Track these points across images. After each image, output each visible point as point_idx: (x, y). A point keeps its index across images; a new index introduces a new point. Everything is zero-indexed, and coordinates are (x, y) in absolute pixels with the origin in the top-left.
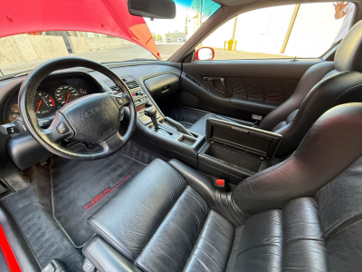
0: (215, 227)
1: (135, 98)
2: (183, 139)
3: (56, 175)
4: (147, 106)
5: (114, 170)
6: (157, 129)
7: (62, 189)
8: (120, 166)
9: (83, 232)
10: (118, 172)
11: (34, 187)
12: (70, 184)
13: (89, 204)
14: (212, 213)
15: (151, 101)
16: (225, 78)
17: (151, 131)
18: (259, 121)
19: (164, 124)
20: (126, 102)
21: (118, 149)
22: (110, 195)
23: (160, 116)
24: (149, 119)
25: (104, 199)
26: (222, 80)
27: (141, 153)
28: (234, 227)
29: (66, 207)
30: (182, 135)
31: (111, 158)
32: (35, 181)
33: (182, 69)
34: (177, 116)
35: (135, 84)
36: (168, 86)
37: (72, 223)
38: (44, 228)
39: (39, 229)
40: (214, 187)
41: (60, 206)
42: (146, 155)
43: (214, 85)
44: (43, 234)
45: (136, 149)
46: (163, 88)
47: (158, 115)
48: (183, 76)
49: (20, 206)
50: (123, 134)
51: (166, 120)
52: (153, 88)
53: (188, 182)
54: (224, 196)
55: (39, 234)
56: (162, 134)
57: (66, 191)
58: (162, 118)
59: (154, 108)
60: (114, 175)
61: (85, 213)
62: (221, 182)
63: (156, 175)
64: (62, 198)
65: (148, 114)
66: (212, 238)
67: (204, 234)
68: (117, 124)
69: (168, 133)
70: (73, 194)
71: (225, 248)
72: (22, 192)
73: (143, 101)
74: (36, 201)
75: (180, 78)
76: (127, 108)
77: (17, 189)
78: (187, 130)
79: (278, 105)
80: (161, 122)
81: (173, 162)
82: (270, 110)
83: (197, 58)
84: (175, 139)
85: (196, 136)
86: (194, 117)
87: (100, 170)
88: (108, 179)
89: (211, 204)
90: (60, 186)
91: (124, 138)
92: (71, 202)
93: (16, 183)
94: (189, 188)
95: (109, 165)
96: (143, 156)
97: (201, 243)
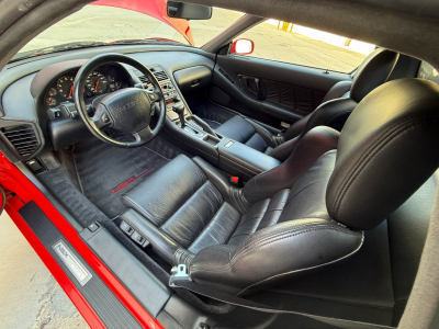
0: (226, 213)
1: (164, 91)
2: (208, 139)
3: (79, 161)
4: (175, 101)
5: (138, 162)
6: (183, 126)
7: (87, 174)
8: (144, 159)
9: (112, 210)
10: (142, 164)
11: (64, 168)
12: (95, 170)
13: (115, 189)
14: (225, 204)
15: (179, 96)
16: (260, 79)
17: (178, 127)
18: (286, 129)
19: (191, 122)
20: (157, 97)
21: (148, 140)
22: (134, 183)
23: (187, 113)
24: (176, 116)
25: (130, 186)
26: (257, 80)
27: (166, 148)
28: (241, 215)
29: (94, 189)
30: (207, 134)
31: (135, 150)
32: (64, 162)
33: (215, 61)
34: (205, 113)
35: (164, 75)
36: (199, 80)
37: (102, 202)
38: (81, 202)
39: (77, 202)
40: (230, 184)
41: (88, 188)
42: (171, 150)
43: (248, 84)
44: (81, 206)
45: (160, 143)
46: (193, 82)
47: (185, 112)
48: (216, 70)
49: (56, 182)
50: (153, 128)
51: (193, 118)
52: (182, 80)
53: (207, 177)
54: (236, 190)
55: (77, 205)
56: (188, 132)
57: (92, 176)
58: (189, 115)
59: (182, 104)
60: (138, 166)
61: (113, 195)
62: (235, 179)
63: (180, 169)
64: (88, 182)
65: (176, 110)
66: (222, 221)
67: (216, 218)
68: (148, 119)
69: (193, 131)
70: (99, 180)
71: (231, 228)
72: (55, 171)
73: (172, 96)
74: (68, 180)
75: (213, 71)
76: (157, 104)
77: (50, 168)
78: (213, 131)
79: (305, 115)
80: (188, 119)
81: (196, 159)
82: (297, 120)
83: (234, 51)
84: (200, 137)
85: (220, 137)
86: (223, 117)
87: (124, 161)
88: (132, 169)
89: (226, 197)
90: (85, 171)
91: (154, 132)
92: (98, 186)
93: (49, 162)
94: (208, 183)
95: (132, 157)
96: (167, 151)
97: (212, 224)
